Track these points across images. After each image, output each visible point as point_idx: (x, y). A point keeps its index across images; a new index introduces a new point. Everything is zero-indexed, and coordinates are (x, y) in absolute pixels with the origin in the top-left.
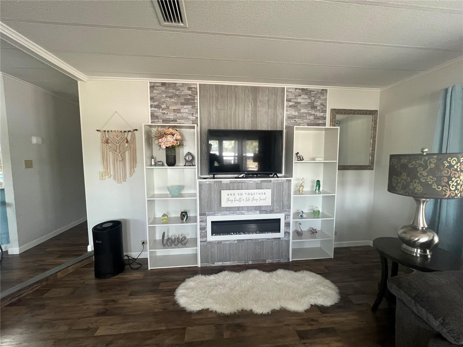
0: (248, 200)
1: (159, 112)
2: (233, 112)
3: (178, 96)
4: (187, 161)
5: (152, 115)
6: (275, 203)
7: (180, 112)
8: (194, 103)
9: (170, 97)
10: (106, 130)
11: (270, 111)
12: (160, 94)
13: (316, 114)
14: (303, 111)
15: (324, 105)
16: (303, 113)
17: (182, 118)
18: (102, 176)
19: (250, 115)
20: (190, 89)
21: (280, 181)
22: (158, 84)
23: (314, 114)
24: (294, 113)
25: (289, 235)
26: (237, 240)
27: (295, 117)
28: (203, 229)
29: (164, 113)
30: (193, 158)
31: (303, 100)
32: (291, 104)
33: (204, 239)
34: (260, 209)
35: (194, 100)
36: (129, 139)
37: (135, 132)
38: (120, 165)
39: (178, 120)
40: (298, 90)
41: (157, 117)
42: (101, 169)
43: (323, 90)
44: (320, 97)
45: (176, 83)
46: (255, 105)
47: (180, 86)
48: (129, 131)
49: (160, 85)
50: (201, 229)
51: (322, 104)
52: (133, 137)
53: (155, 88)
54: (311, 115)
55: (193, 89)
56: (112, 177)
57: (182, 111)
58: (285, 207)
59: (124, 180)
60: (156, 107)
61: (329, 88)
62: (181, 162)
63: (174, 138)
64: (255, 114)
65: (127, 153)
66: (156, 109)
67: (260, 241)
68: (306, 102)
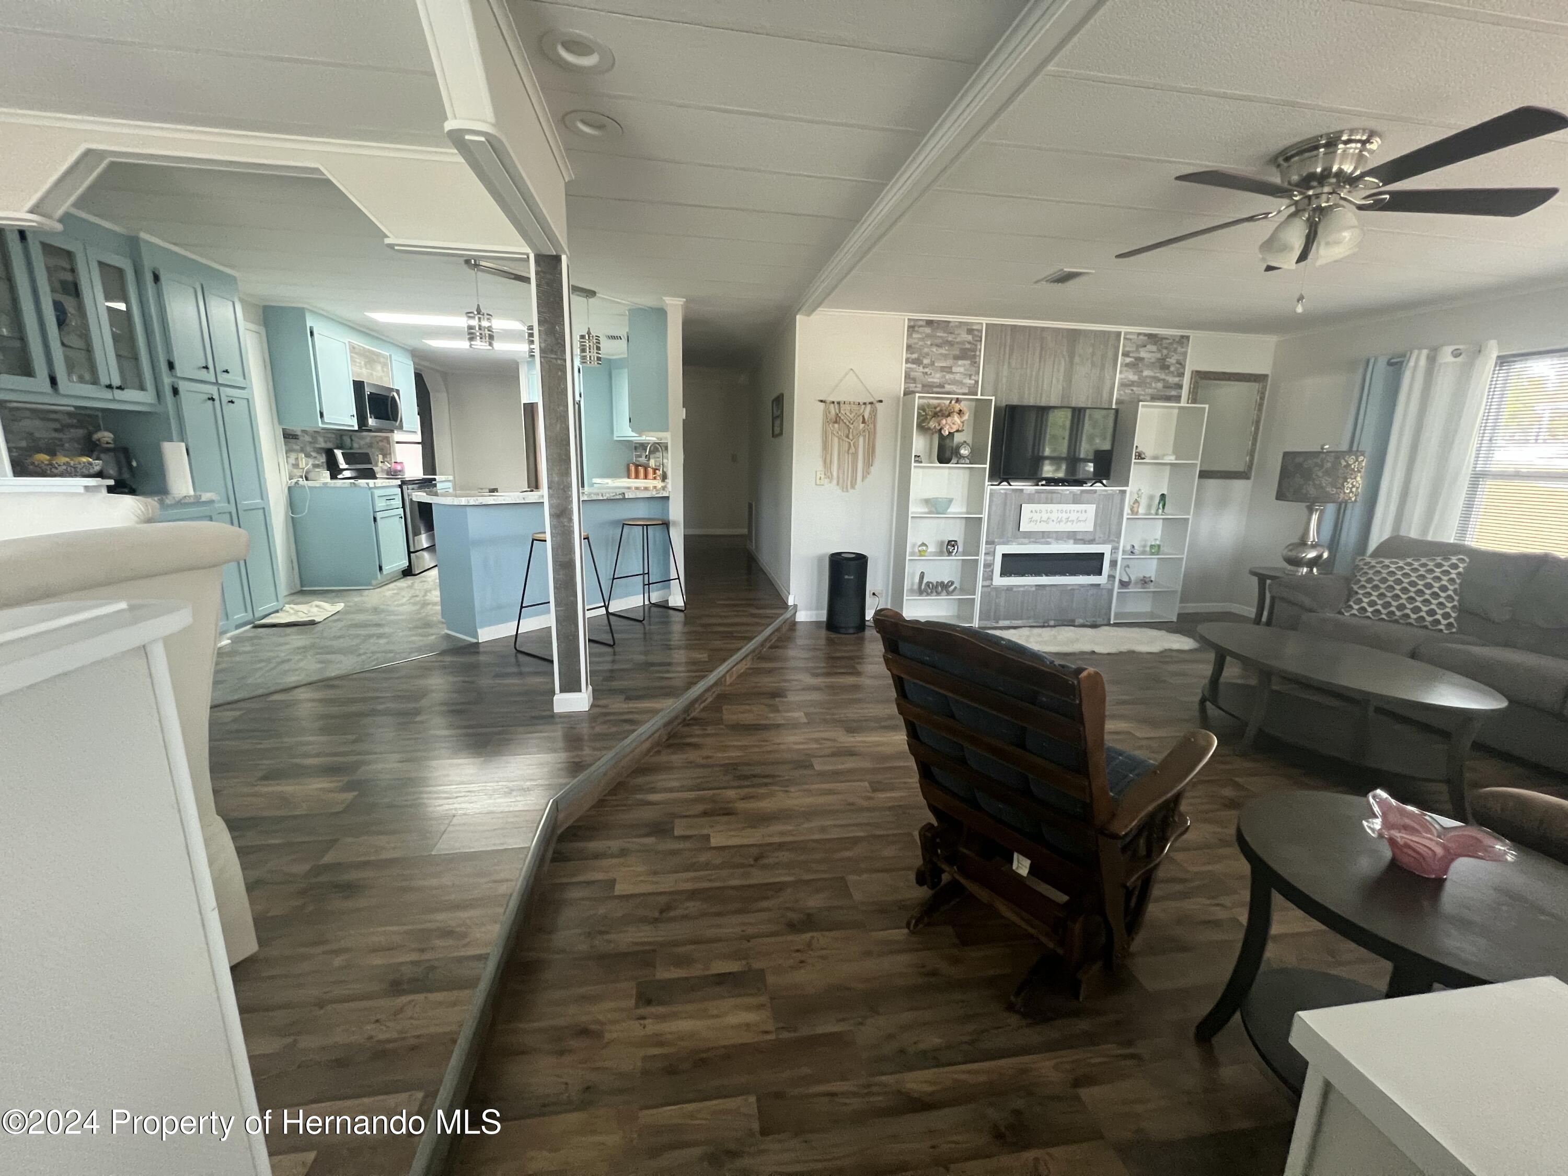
0: (1060, 521)
2: (1034, 373)
3: (951, 344)
4: (961, 456)
5: (908, 377)
6: (1098, 528)
7: (951, 372)
8: (975, 356)
9: (938, 346)
10: (836, 400)
11: (1093, 372)
12: (922, 339)
13: (1166, 378)
14: (1146, 373)
15: (1181, 364)
16: (1146, 377)
17: (954, 382)
18: (820, 478)
19: (1061, 378)
20: (970, 331)
21: (1109, 492)
22: (920, 323)
23: (1164, 380)
24: (1133, 377)
25: (1114, 581)
26: (1036, 585)
27: (1132, 384)
28: (989, 566)
29: (926, 373)
31: (1148, 354)
32: (1128, 360)
33: (988, 583)
34: (1073, 536)
35: (974, 350)
36: (866, 417)
37: (878, 405)
38: (848, 460)
39: (946, 386)
40: (1142, 337)
41: (914, 380)
42: (819, 467)
43: (1182, 337)
44: (1176, 349)
45: (949, 322)
46: (1071, 362)
47: (956, 326)
48: (870, 403)
49: (923, 323)
50: (985, 566)
51: (1179, 363)
52: (874, 413)
53: (916, 329)
54: (1159, 380)
55: (976, 333)
56: (835, 482)
57: (954, 369)
58: (1113, 537)
59: (853, 487)
60: (914, 361)
61: (1191, 334)
64: (1069, 377)
65: (861, 439)
66: (914, 366)
67: (1070, 588)
68: (1153, 357)
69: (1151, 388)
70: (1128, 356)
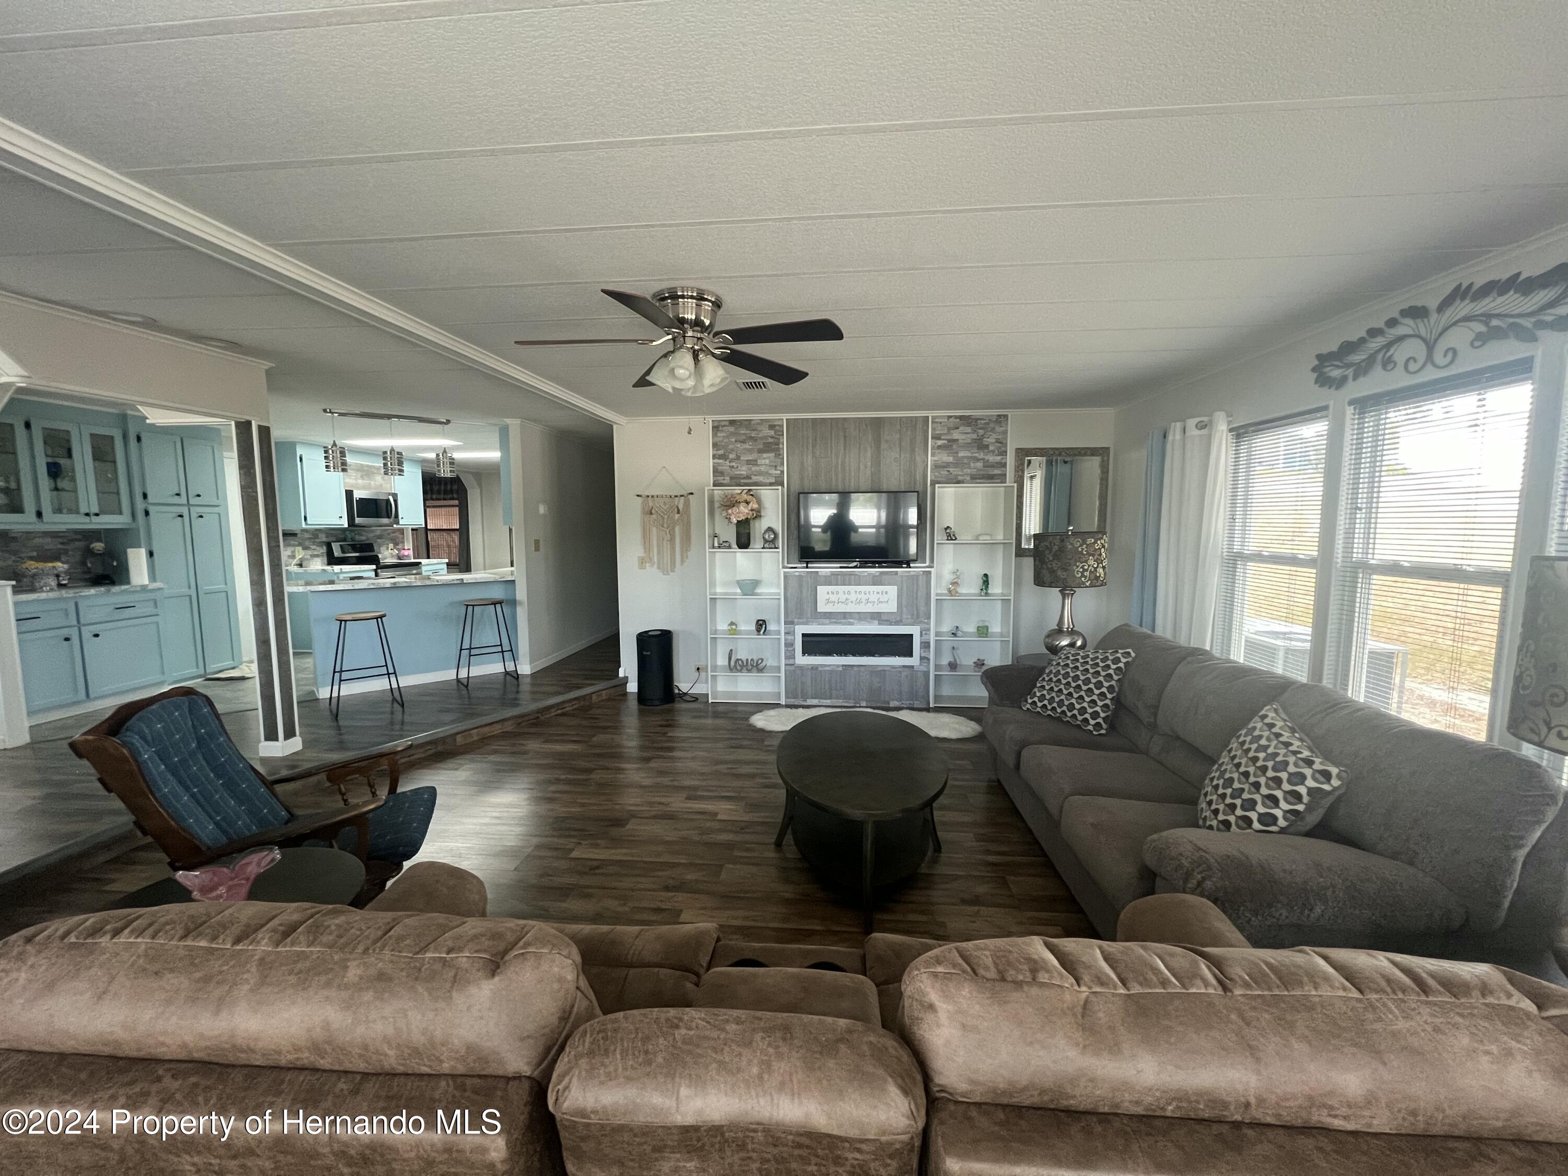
0: (860, 602)
1: (725, 466)
2: (840, 462)
3: (754, 439)
4: (766, 541)
5: (716, 471)
6: (904, 609)
7: (757, 465)
8: (778, 449)
9: (742, 442)
10: (650, 494)
11: (903, 456)
12: (727, 437)
13: (987, 458)
14: (961, 454)
15: (1002, 443)
16: (963, 457)
17: (760, 473)
18: (642, 562)
19: (869, 464)
20: (772, 427)
21: (912, 573)
22: (723, 423)
23: (983, 459)
24: (946, 458)
25: (929, 663)
26: (842, 665)
27: (946, 465)
28: (790, 645)
29: (733, 467)
30: (776, 535)
31: (962, 435)
32: (940, 443)
33: (791, 662)
34: (877, 617)
35: (778, 444)
36: (681, 509)
37: (690, 496)
38: (667, 546)
39: (753, 477)
40: (951, 420)
41: (722, 474)
42: (641, 553)
43: (999, 416)
44: (994, 429)
45: (751, 420)
46: (878, 448)
47: (758, 424)
48: (681, 496)
49: (727, 423)
50: (786, 645)
51: (998, 441)
52: (687, 505)
53: (721, 428)
54: (978, 460)
55: (777, 428)
56: (656, 566)
57: (759, 462)
58: (920, 616)
59: (673, 570)
60: (720, 457)
61: (1010, 413)
62: (757, 543)
63: (750, 508)
64: (877, 461)
65: (677, 529)
66: (721, 461)
67: (880, 669)
68: (968, 438)
69: (969, 468)
70: (939, 439)
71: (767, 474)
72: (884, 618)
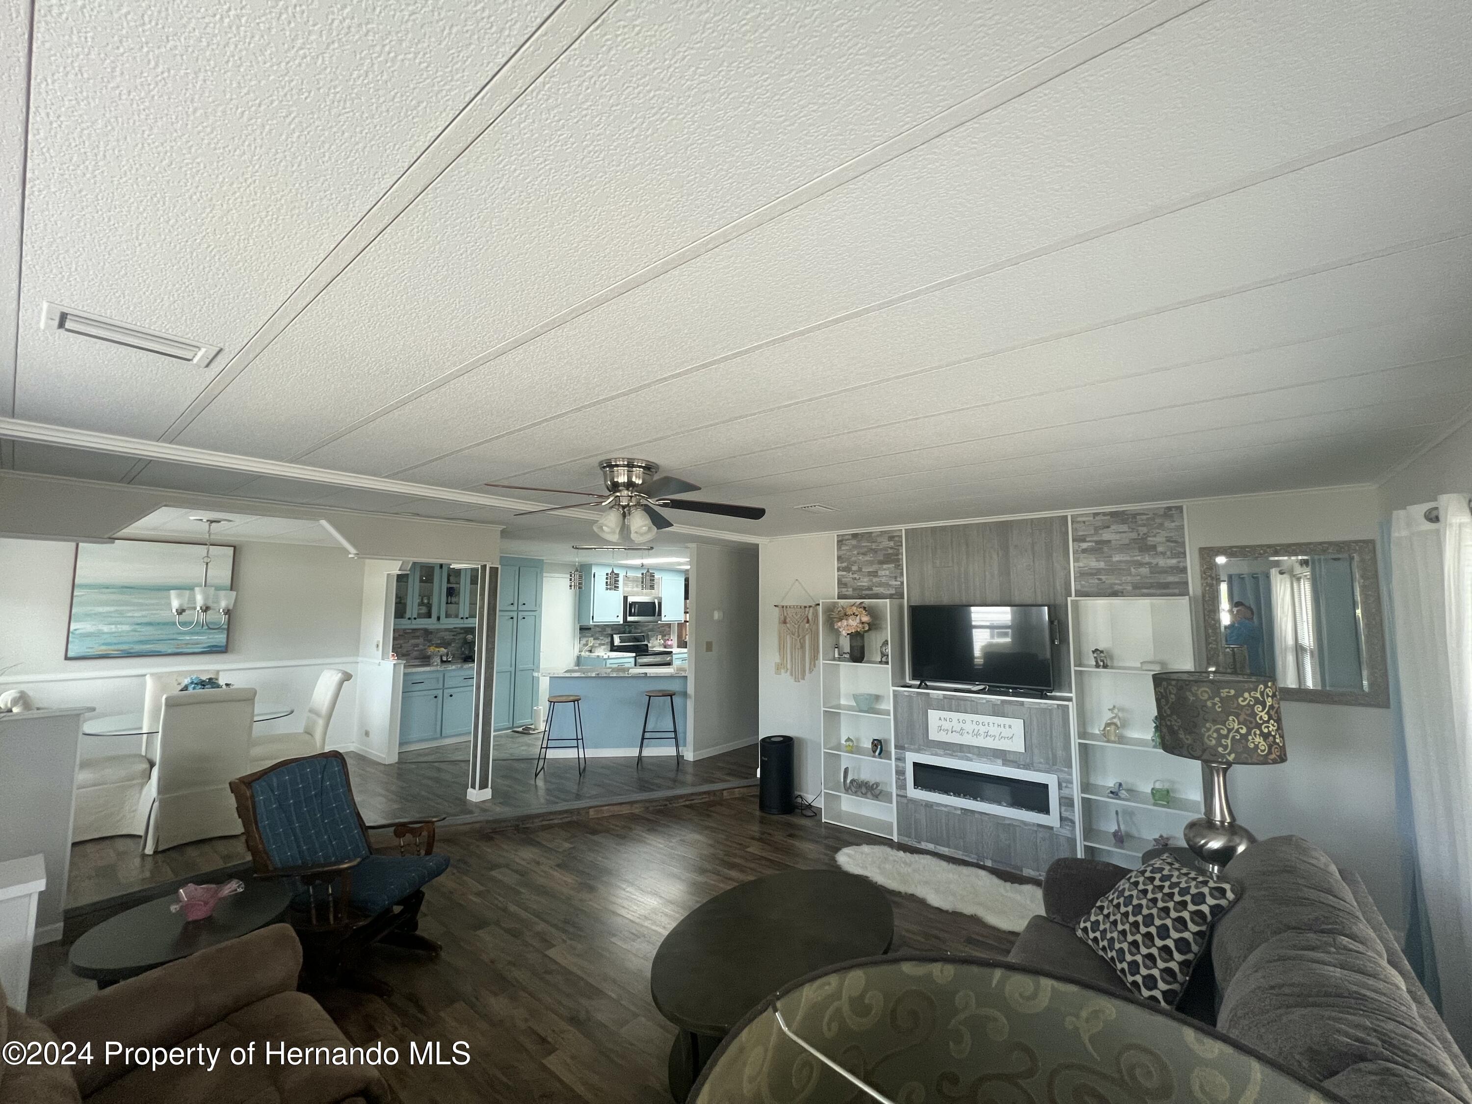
0: (977, 735)
1: (848, 577)
2: (962, 569)
3: (875, 551)
4: (883, 655)
5: (841, 584)
7: (876, 576)
8: (898, 560)
9: (864, 554)
10: (785, 605)
11: (1037, 563)
12: (850, 550)
13: (1154, 561)
14: (1116, 558)
15: (1177, 542)
16: (1119, 562)
17: (880, 585)
18: (779, 668)
19: (996, 573)
20: (891, 538)
22: (847, 537)
23: (1149, 563)
24: (1093, 563)
25: (1074, 827)
26: (962, 809)
28: (900, 773)
29: (855, 579)
31: (1116, 535)
32: (1085, 545)
33: (902, 793)
34: (1002, 756)
35: (897, 555)
36: (810, 618)
37: (817, 607)
38: (798, 654)
39: (874, 588)
40: (1097, 518)
41: (846, 586)
42: (777, 659)
43: (1169, 508)
44: (1162, 525)
45: (872, 533)
46: (1006, 554)
47: (878, 536)
48: (810, 607)
49: (850, 537)
50: (897, 772)
51: (1169, 539)
52: (816, 615)
53: (844, 542)
54: (1141, 564)
55: (897, 539)
56: (789, 672)
57: (880, 573)
58: (1058, 763)
59: (803, 677)
60: (844, 569)
61: (1185, 503)
62: (871, 656)
64: (1005, 571)
65: (807, 637)
66: (845, 573)
67: (1007, 822)
68: (1125, 539)
69: (1130, 574)
70: (1084, 541)
71: (887, 585)
72: (1011, 757)
